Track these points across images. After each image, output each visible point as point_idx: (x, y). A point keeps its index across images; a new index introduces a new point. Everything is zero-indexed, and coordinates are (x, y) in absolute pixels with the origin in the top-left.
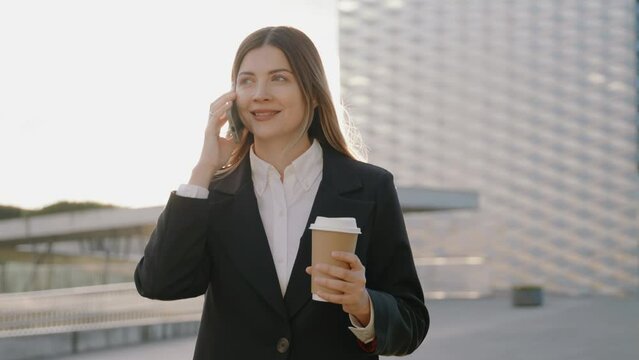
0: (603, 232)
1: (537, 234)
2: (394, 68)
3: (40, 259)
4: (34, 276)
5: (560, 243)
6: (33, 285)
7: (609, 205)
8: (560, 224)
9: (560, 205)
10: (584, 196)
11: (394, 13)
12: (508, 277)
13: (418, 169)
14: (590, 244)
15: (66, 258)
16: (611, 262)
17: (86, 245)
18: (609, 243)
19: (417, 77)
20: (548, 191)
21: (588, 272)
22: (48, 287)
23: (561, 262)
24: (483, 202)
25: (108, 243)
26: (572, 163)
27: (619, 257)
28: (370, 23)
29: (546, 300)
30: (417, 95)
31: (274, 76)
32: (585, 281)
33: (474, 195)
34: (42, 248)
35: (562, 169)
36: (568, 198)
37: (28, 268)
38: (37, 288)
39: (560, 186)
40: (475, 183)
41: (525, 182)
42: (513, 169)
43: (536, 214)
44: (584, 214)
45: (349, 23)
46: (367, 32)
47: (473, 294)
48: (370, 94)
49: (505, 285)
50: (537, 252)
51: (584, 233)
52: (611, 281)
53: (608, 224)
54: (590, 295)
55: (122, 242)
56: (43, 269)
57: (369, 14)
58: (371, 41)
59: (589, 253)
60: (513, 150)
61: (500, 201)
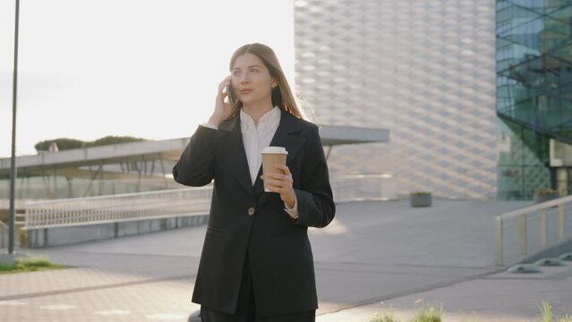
0: (473, 157)
1: (428, 158)
2: (332, 46)
3: (94, 176)
4: (91, 186)
5: (444, 164)
6: (89, 192)
7: (477, 138)
8: (445, 152)
9: (444, 139)
10: (460, 132)
11: (332, 9)
12: (408, 187)
13: (348, 114)
14: (464, 165)
15: (112, 175)
16: (478, 177)
17: (125, 166)
18: (477, 164)
19: (348, 52)
20: (436, 129)
21: (464, 184)
22: (100, 194)
23: (444, 177)
24: (392, 136)
25: (139, 165)
26: (451, 110)
27: (484, 173)
28: (316, 15)
29: (434, 203)
30: (347, 64)
31: (252, 69)
32: (461, 190)
33: (387, 131)
34: (95, 168)
35: (446, 114)
36: (449, 134)
37: (88, 181)
38: (92, 195)
39: (444, 126)
40: (387, 124)
41: (421, 123)
42: (413, 114)
43: (428, 145)
44: (460, 145)
45: (301, 15)
46: (314, 22)
47: (385, 199)
48: (316, 65)
49: (407, 192)
50: (428, 170)
51: (460, 158)
52: (479, 189)
53: (476, 151)
54: (463, 199)
55: (149, 164)
56: (96, 182)
57: (314, 9)
58: (316, 28)
59: (464, 171)
60: (412, 101)
61: (403, 136)
